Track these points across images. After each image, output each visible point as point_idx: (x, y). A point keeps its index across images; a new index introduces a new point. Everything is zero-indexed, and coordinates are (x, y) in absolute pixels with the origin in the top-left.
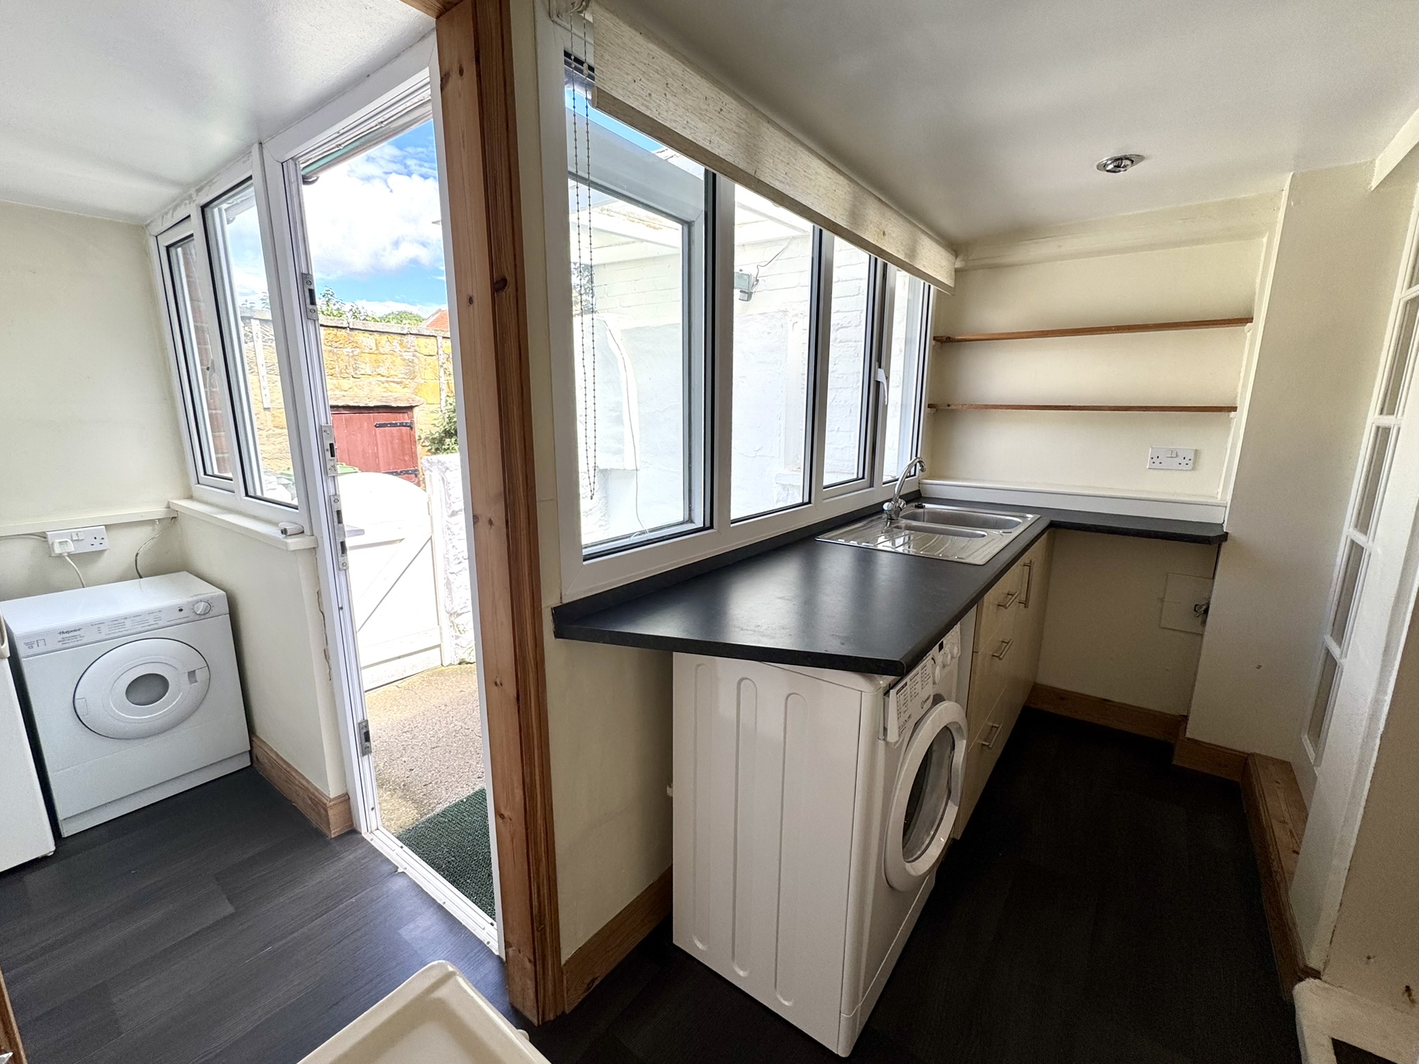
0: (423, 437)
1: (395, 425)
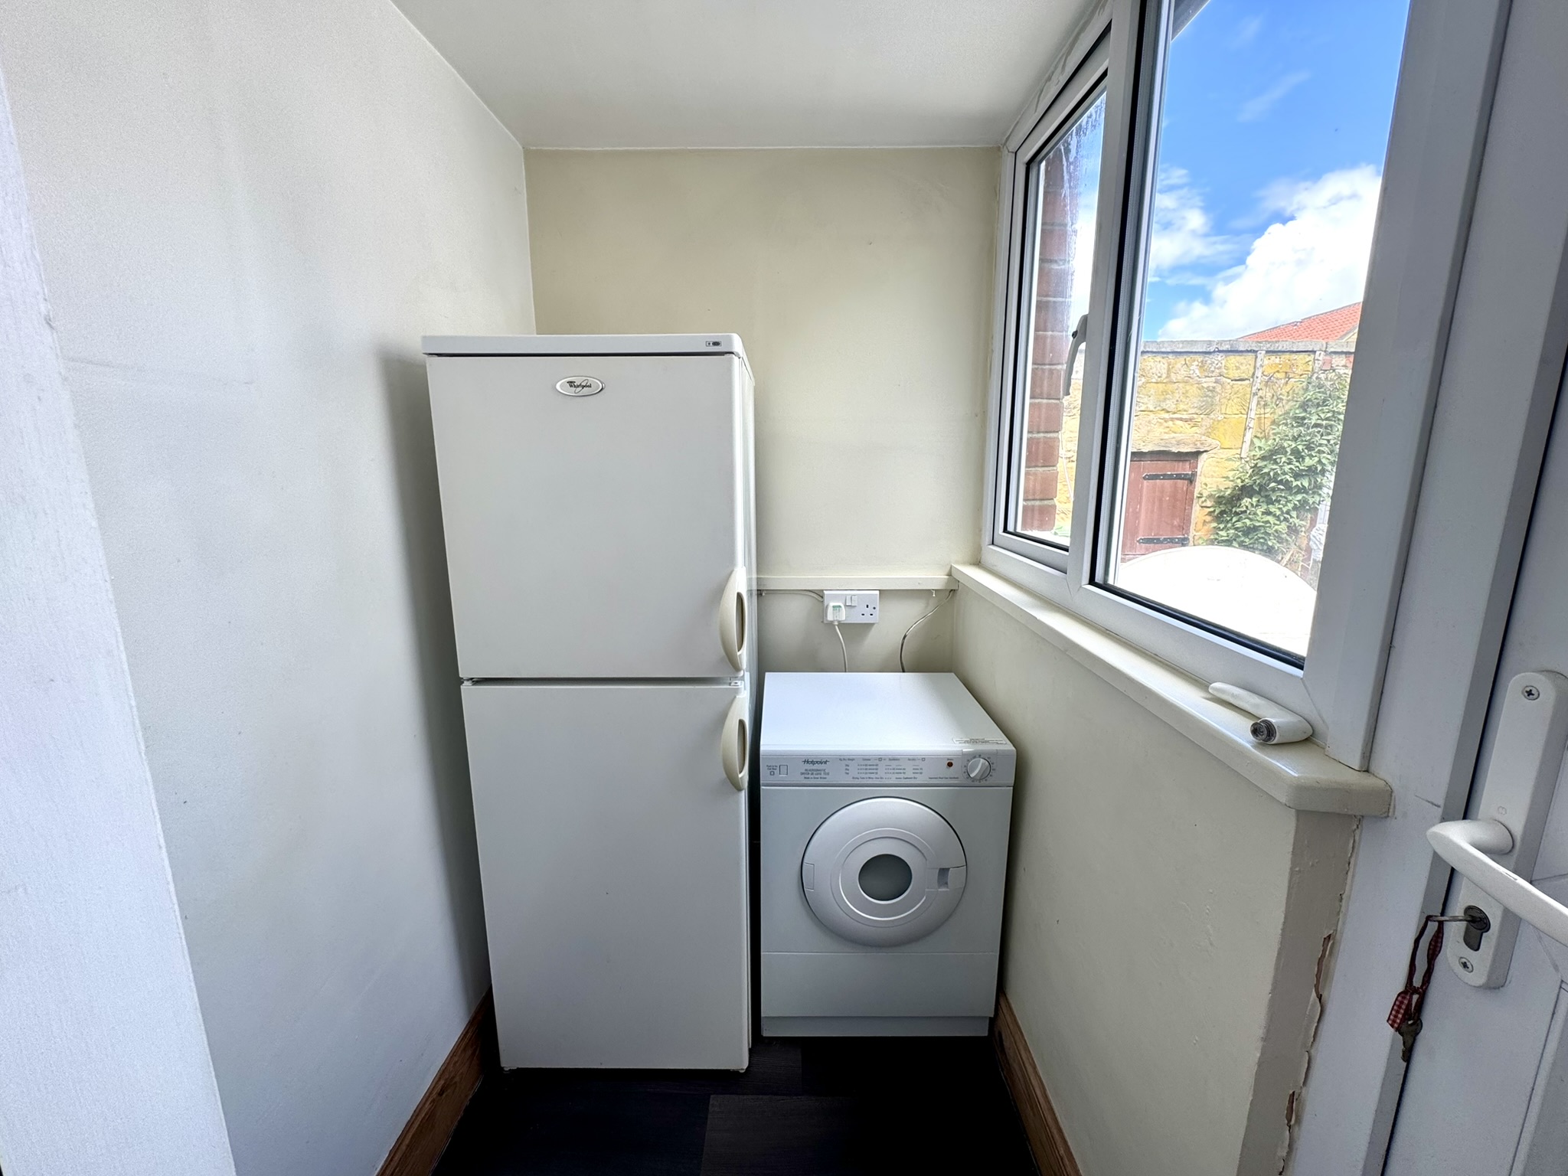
0: (1205, 493)
1: (1170, 477)
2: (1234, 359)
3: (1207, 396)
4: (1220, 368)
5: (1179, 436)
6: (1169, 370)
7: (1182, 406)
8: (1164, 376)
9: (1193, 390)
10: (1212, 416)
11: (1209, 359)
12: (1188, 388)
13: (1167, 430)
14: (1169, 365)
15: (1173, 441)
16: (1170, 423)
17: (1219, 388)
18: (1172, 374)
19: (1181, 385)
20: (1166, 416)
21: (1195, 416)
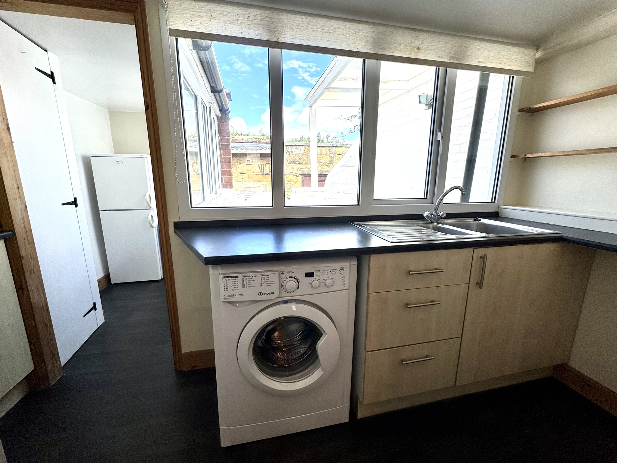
2: (337, 149)
3: (332, 159)
4: (334, 151)
5: (325, 170)
6: (321, 151)
7: (325, 161)
8: (320, 153)
9: (328, 157)
10: (333, 164)
11: (331, 149)
12: (326, 156)
13: (322, 168)
14: (321, 150)
15: (324, 171)
16: (323, 166)
17: (334, 157)
18: (322, 153)
19: (325, 156)
20: (322, 164)
21: (329, 164)
